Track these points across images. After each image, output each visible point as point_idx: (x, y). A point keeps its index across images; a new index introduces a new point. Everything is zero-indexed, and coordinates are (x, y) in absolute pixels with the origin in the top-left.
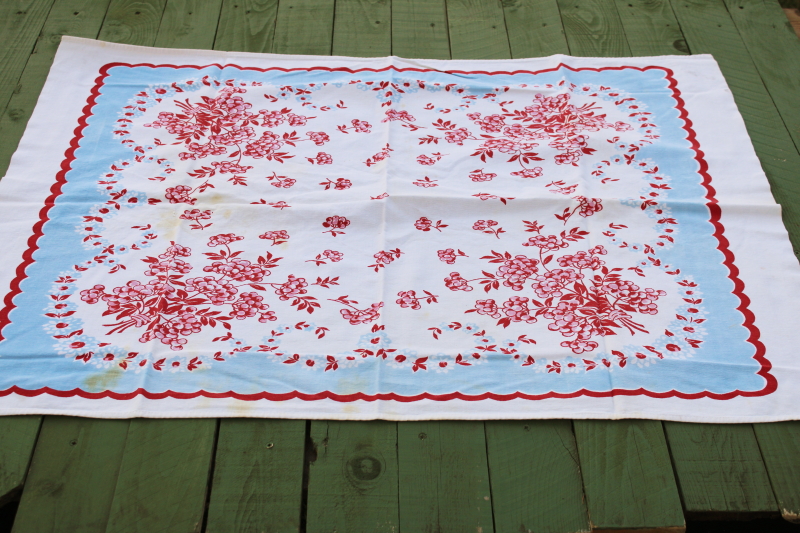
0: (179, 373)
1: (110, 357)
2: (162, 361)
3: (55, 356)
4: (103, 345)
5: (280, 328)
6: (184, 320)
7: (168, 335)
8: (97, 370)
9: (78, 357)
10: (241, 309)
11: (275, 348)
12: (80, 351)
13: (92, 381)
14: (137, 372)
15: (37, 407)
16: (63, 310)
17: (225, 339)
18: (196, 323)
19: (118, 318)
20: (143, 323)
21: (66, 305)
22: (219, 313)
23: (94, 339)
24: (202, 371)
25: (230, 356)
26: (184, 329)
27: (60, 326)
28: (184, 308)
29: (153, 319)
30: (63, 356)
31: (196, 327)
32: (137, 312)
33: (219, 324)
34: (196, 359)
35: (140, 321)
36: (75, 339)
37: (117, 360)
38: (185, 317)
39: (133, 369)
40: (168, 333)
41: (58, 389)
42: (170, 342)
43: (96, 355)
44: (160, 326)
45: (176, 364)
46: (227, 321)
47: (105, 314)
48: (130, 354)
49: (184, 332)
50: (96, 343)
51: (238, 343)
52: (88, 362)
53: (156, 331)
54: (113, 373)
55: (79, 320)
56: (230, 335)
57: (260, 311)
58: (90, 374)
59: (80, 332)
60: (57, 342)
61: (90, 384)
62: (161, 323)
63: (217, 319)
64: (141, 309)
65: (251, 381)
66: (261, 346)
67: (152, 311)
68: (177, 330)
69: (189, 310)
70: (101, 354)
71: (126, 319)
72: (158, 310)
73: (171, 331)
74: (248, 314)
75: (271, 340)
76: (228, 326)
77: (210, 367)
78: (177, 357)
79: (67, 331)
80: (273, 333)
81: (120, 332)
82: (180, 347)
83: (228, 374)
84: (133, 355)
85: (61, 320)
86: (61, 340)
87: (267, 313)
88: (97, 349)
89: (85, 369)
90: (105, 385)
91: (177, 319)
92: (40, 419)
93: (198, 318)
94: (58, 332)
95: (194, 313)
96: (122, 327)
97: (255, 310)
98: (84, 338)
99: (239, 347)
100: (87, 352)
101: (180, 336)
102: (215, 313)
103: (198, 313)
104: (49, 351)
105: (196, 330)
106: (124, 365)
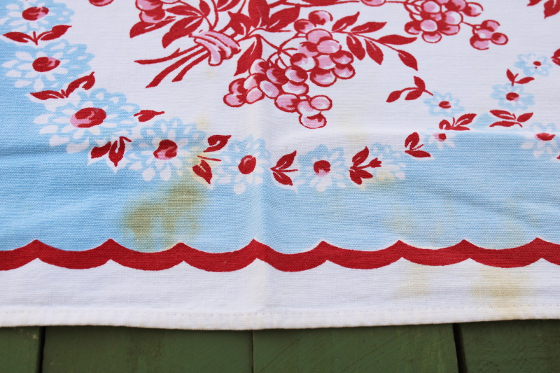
0: (334, 192)
1: (168, 147)
2: (288, 159)
3: (42, 149)
4: (146, 115)
5: (521, 64)
6: (311, 47)
7: (286, 87)
8: (145, 186)
9: (97, 152)
10: (426, 16)
11: (525, 118)
12: (100, 134)
13: (139, 218)
14: (239, 190)
15: (25, 301)
16: (42, 25)
17: (413, 95)
18: (340, 53)
19: (167, 41)
20: (223, 56)
21: (46, 11)
22: (380, 26)
23: (122, 97)
24: (386, 186)
25: (440, 144)
26: (317, 71)
27: (42, 65)
28: (304, 14)
29: (245, 46)
30: (61, 149)
31: (343, 64)
32: (204, 26)
33: (389, 52)
34: (365, 153)
35: (215, 49)
36: (80, 100)
37: (186, 156)
38: (314, 38)
39: (226, 180)
40: (286, 80)
41: (67, 248)
42: (294, 105)
43: (136, 145)
44: (264, 65)
45: (322, 166)
46: (404, 48)
47: (137, 30)
48: (212, 140)
49: (318, 78)
50: (130, 109)
51: (444, 105)
52: (122, 163)
53: (260, 78)
54: (180, 191)
55: (82, 48)
56: (419, 82)
57: (467, 19)
58: (132, 198)
59: (90, 81)
60: (42, 110)
61: (137, 227)
62: (265, 56)
63: (384, 40)
64: (211, 17)
65: (500, 211)
66: (496, 113)
67: (236, 21)
68: (301, 73)
69: (315, 19)
70: (148, 140)
71: (184, 43)
72: (251, 22)
73: (290, 74)
74: (443, 27)
75: (512, 96)
76: (409, 61)
77: (402, 176)
78: (321, 148)
79: (58, 76)
80: (510, 76)
81: (178, 78)
82: (320, 117)
83: (447, 194)
84: (218, 142)
85: (43, 49)
86: (50, 103)
87: (485, 26)
88: (136, 129)
89: (120, 182)
90: (170, 229)
91: (296, 43)
92: (35, 337)
93: (341, 39)
94: (42, 81)
95: (328, 26)
96: (179, 66)
97: (454, 17)
98: (100, 96)
99: (452, 115)
100: (114, 139)
101: (314, 90)
102: (374, 26)
103: (338, 27)
104: (27, 139)
105: (344, 73)
106: (204, 171)
